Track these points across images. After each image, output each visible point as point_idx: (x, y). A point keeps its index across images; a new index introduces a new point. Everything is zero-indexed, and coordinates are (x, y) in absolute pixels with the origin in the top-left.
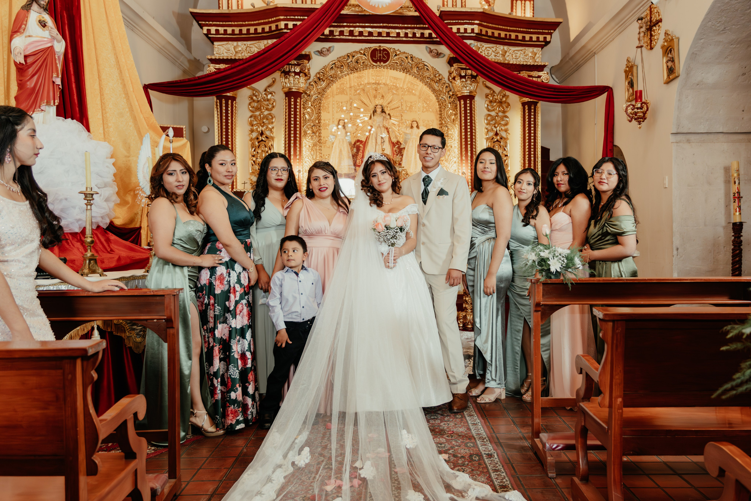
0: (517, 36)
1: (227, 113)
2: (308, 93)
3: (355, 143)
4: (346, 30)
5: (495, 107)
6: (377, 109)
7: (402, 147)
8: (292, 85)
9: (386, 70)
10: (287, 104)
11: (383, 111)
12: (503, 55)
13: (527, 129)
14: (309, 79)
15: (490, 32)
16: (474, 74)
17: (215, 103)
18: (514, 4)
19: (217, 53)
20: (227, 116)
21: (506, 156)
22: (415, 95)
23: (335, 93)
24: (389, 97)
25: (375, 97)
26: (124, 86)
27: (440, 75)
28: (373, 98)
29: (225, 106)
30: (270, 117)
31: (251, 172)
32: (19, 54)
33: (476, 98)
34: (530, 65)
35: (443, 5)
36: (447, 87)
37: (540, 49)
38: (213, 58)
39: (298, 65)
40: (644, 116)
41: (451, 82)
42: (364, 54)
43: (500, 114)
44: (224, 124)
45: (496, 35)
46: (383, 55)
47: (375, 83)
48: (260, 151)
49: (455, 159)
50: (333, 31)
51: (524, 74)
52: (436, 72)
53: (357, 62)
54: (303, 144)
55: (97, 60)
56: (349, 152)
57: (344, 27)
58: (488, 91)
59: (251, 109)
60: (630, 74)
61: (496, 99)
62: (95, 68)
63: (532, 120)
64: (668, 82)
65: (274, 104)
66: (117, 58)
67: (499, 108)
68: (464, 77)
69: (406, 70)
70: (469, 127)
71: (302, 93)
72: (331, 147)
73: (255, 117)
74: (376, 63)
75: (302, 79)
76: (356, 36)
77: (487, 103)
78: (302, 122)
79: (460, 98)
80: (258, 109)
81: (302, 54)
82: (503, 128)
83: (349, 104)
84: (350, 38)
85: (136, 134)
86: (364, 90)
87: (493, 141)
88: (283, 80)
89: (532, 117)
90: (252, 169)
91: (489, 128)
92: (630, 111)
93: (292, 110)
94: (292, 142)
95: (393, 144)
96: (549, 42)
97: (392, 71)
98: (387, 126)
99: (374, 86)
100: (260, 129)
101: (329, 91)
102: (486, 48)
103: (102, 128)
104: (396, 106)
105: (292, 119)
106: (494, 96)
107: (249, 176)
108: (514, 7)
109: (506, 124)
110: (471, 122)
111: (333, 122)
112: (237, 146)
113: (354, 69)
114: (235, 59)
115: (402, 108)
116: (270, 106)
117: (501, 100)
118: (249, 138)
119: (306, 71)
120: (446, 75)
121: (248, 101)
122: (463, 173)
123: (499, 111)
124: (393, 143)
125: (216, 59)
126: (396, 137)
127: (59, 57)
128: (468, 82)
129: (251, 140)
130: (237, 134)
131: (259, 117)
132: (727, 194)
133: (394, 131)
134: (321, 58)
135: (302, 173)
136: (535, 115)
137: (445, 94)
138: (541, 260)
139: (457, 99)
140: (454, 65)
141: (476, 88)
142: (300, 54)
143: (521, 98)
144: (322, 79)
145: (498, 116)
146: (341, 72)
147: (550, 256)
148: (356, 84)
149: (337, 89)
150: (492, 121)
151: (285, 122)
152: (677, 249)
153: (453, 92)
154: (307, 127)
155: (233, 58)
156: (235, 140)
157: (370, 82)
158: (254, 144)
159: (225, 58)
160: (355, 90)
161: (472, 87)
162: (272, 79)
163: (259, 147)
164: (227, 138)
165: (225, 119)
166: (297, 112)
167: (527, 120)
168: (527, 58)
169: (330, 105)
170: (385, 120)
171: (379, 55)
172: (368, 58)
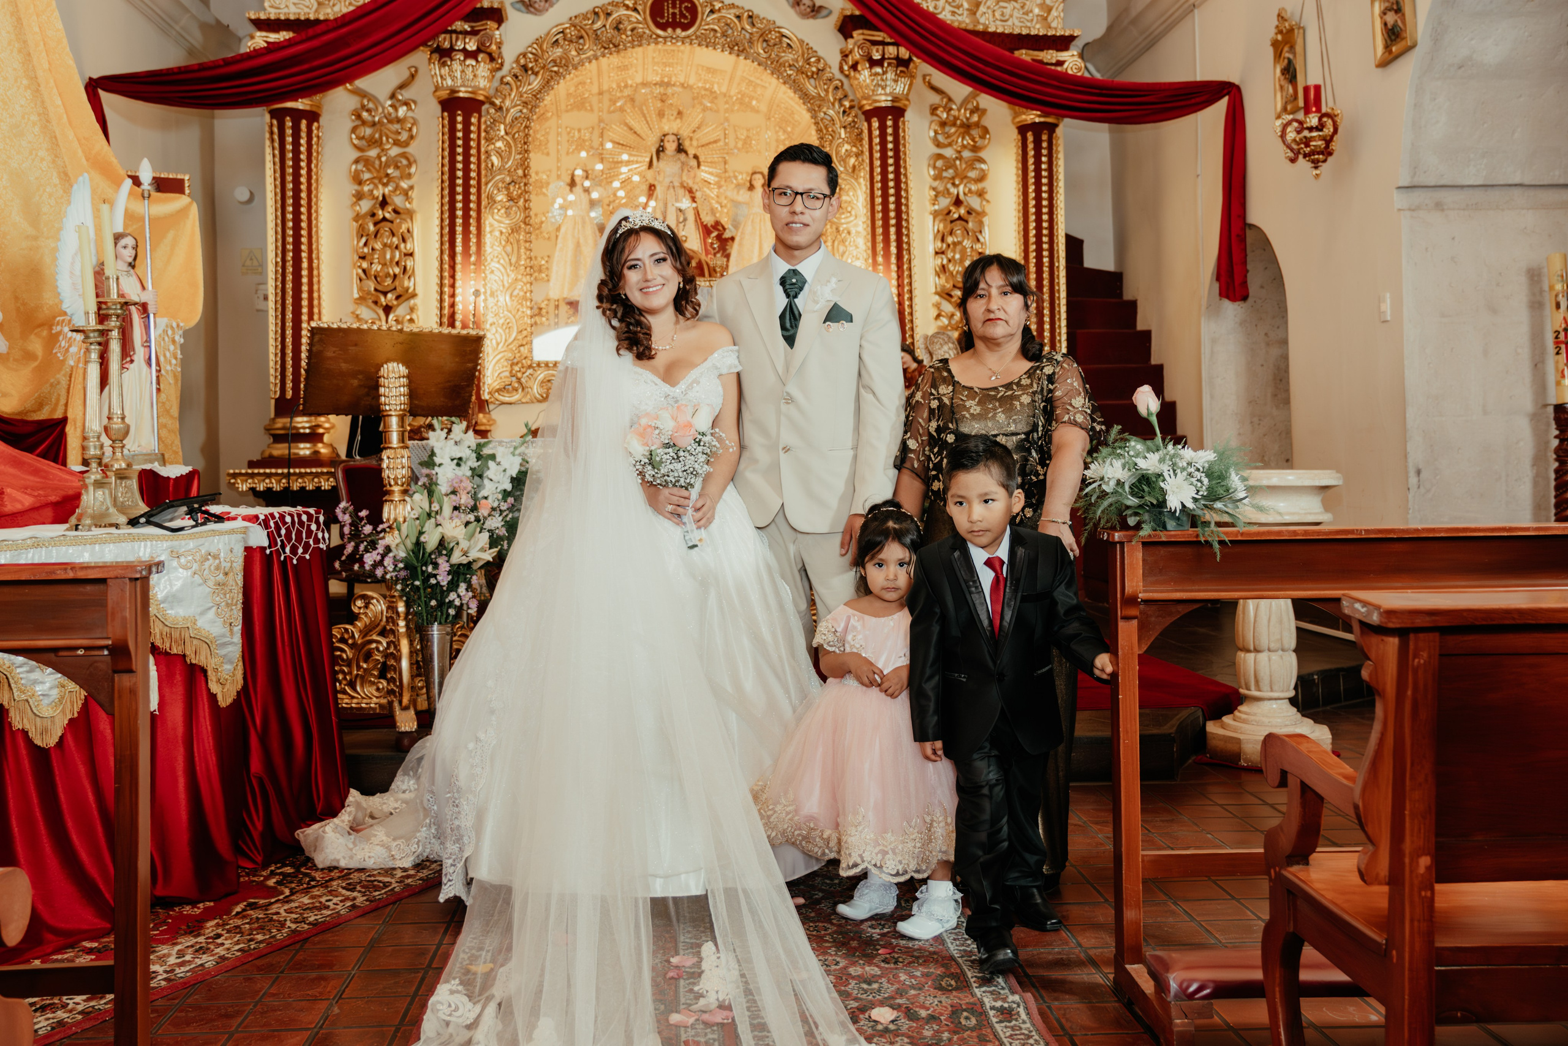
1: (296, 152)
2: (498, 102)
5: (954, 138)
6: (667, 145)
7: (727, 235)
8: (459, 82)
9: (688, 47)
10: (446, 130)
11: (681, 150)
12: (973, 12)
13: (1032, 188)
14: (500, 69)
16: (904, 53)
17: (267, 128)
19: (272, 7)
20: (296, 160)
22: (757, 111)
23: (563, 106)
24: (695, 117)
25: (661, 114)
27: (818, 60)
28: (655, 118)
29: (293, 135)
30: (405, 162)
31: (356, 296)
33: (909, 115)
34: (1036, 35)
36: (836, 88)
38: (263, 16)
39: (474, 33)
40: (1327, 146)
41: (847, 76)
42: (635, 10)
43: (966, 154)
44: (289, 178)
46: (680, 11)
47: (661, 84)
48: (378, 246)
51: (1024, 55)
52: (808, 53)
53: (617, 28)
54: (488, 229)
58: (935, 99)
59: (356, 142)
60: (1286, 49)
61: (956, 118)
63: (1044, 166)
64: (1383, 64)
65: (414, 130)
67: (963, 138)
68: (879, 63)
69: (737, 48)
70: (891, 184)
71: (482, 103)
72: (553, 238)
73: (367, 162)
74: (664, 28)
75: (483, 70)
77: (935, 126)
78: (483, 172)
79: (868, 115)
80: (373, 142)
81: (482, 8)
82: (974, 188)
83: (595, 132)
86: (632, 100)
87: (949, 218)
88: (436, 69)
89: (1044, 159)
90: (360, 289)
91: (941, 188)
92: (1291, 135)
93: (460, 142)
94: (459, 221)
95: (706, 230)
97: (704, 49)
98: (690, 185)
99: (658, 90)
100: (379, 193)
101: (548, 99)
104: (713, 137)
105: (460, 166)
106: (951, 109)
107: (351, 307)
109: (982, 178)
110: (897, 172)
112: (322, 234)
113: (611, 46)
114: (317, 21)
115: (726, 144)
116: (404, 136)
117: (968, 119)
118: (351, 215)
119: (494, 47)
120: (833, 59)
121: (349, 123)
123: (964, 147)
124: (706, 227)
125: (269, 20)
126: (713, 211)
129: (357, 218)
130: (322, 204)
131: (377, 162)
132: (1536, 336)
133: (706, 198)
134: (529, 18)
135: (482, 297)
136: (1050, 156)
137: (833, 104)
138: (1139, 481)
139: (863, 117)
140: (855, 34)
141: (909, 90)
142: (479, 6)
143: (1016, 115)
144: (532, 68)
145: (960, 158)
146: (579, 51)
147: (1165, 468)
148: (614, 86)
149: (569, 95)
150: (946, 170)
151: (443, 174)
152: (1419, 472)
153: (852, 101)
154: (496, 186)
155: (312, 17)
156: (317, 219)
157: (649, 79)
158: (363, 229)
159: (292, 17)
160: (610, 100)
161: (900, 88)
162: (409, 68)
163: (376, 236)
164: (297, 213)
165: (292, 167)
166: (470, 147)
167: (1032, 168)
168: (1029, 18)
169: (552, 138)
170: (686, 171)
171: (671, 11)
172: (645, 19)
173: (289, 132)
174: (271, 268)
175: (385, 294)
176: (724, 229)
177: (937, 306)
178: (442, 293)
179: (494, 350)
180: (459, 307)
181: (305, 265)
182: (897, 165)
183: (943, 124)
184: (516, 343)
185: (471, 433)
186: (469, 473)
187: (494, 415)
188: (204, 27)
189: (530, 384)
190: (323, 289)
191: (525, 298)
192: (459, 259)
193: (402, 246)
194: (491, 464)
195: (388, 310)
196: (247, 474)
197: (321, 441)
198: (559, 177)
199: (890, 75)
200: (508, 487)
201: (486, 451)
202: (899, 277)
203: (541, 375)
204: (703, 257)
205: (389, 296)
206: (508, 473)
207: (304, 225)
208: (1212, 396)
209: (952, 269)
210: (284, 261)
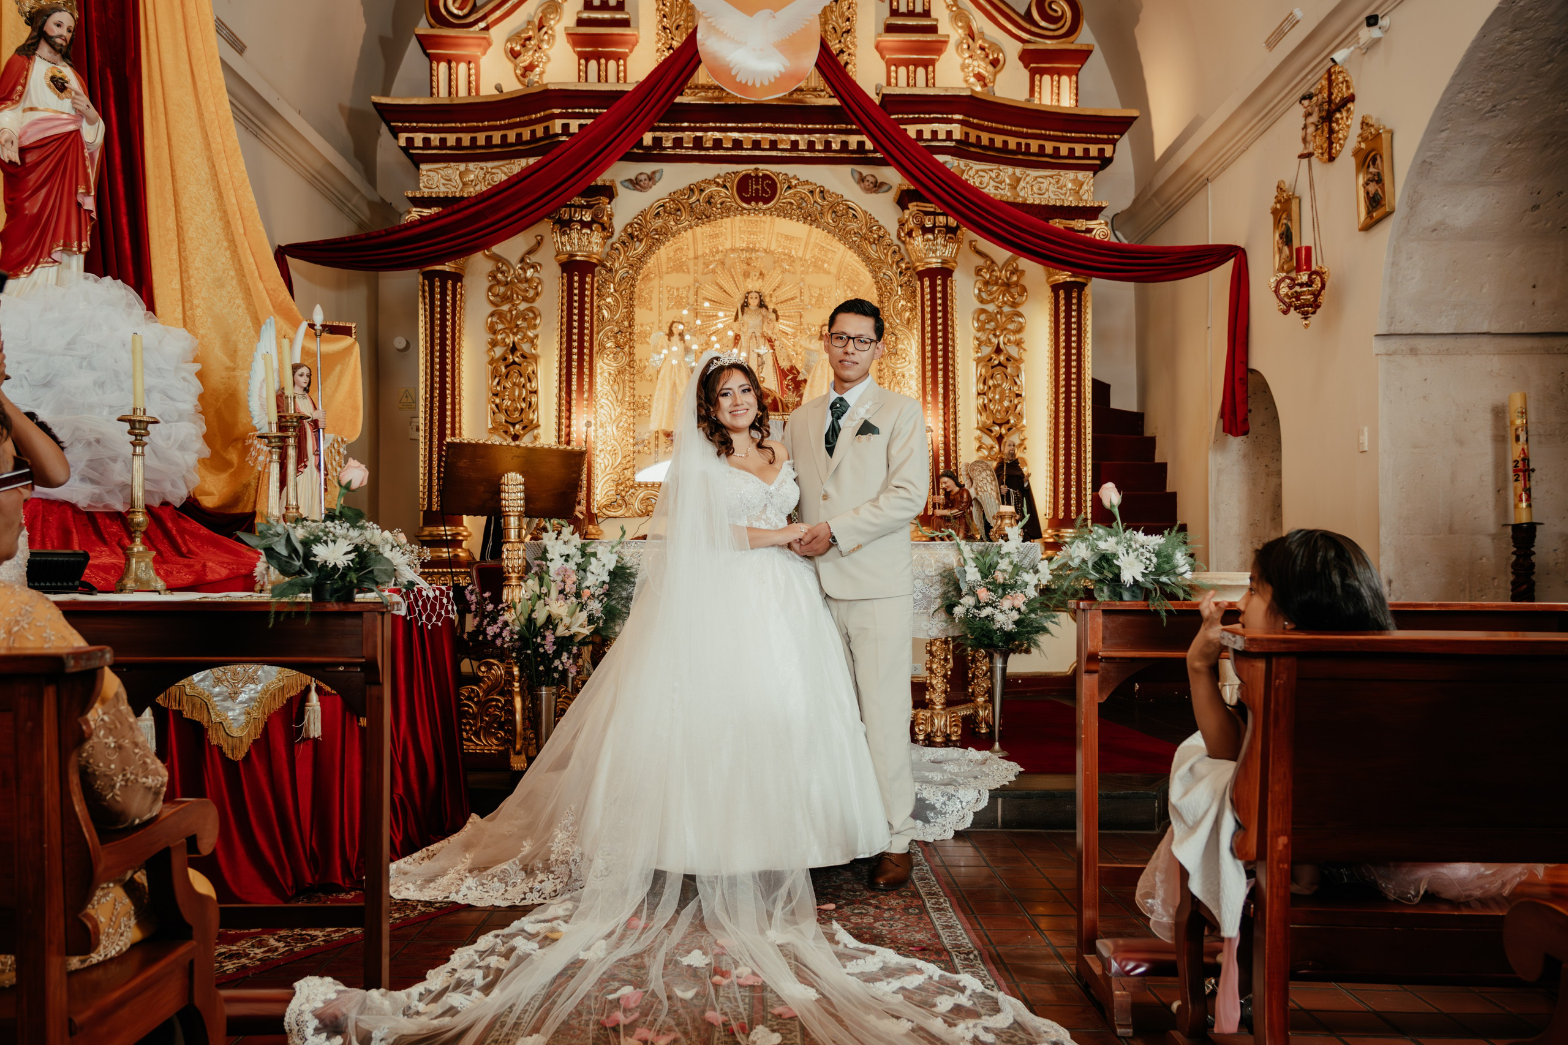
0: (1042, 147)
1: (443, 306)
2: (608, 264)
4: (688, 136)
5: (996, 295)
6: (750, 301)
7: (800, 378)
8: (577, 248)
9: (768, 218)
10: (565, 287)
11: (762, 305)
12: (1014, 187)
13: (1062, 338)
14: (611, 236)
15: (985, 138)
16: (952, 222)
17: (419, 287)
18: (1037, 83)
19: (425, 186)
20: (442, 313)
21: (1018, 395)
22: (829, 273)
23: (665, 269)
24: (775, 278)
25: (746, 275)
26: (227, 224)
27: (880, 229)
28: (741, 278)
29: (441, 293)
30: (531, 315)
31: (490, 426)
32: (9, 144)
33: (956, 275)
34: (1069, 207)
35: (889, 84)
36: (894, 252)
37: (1091, 174)
38: (418, 195)
39: (589, 207)
40: (1316, 300)
41: (904, 242)
42: (725, 186)
43: (1006, 309)
44: (437, 329)
45: (998, 144)
46: (763, 187)
47: (747, 249)
48: (508, 385)
50: (660, 139)
51: (1057, 224)
52: (871, 222)
53: (709, 202)
54: (599, 371)
55: (173, 170)
57: (684, 129)
58: (980, 261)
59: (492, 298)
60: (1285, 216)
61: (998, 278)
62: (169, 186)
63: (1073, 320)
64: (1366, 228)
65: (540, 288)
66: (214, 166)
67: (1004, 296)
68: (931, 230)
69: (810, 218)
70: (940, 334)
72: (654, 379)
73: (500, 315)
74: (749, 203)
75: (596, 237)
76: (708, 149)
77: (979, 285)
78: (595, 323)
79: (921, 275)
80: (506, 299)
81: (596, 185)
82: (1012, 338)
83: (693, 290)
84: (696, 152)
85: (249, 323)
86: (723, 263)
87: (990, 365)
88: (557, 237)
89: (1074, 313)
90: (494, 421)
91: (984, 338)
92: (1284, 290)
93: (576, 298)
94: (575, 364)
95: (782, 373)
96: (1110, 160)
97: (783, 219)
98: (770, 335)
99: (744, 255)
100: (510, 340)
101: (652, 261)
102: (977, 172)
103: (179, 309)
104: (790, 295)
105: (576, 317)
106: (994, 270)
108: (1037, 89)
109: (1019, 330)
110: (945, 324)
112: (463, 375)
113: (703, 217)
114: (462, 197)
115: (802, 301)
116: (531, 293)
117: (1008, 279)
118: (487, 359)
119: (606, 219)
120: (892, 227)
121: (486, 283)
123: (1004, 303)
124: (783, 370)
125: (422, 197)
126: (789, 357)
127: (91, 155)
128: (939, 241)
129: (492, 361)
130: (463, 350)
131: (509, 316)
132: (1499, 465)
133: (784, 346)
134: (636, 194)
135: (593, 428)
136: (1079, 311)
137: (891, 266)
138: (1100, 559)
139: (916, 277)
140: (910, 206)
141: (957, 253)
142: (593, 183)
143: (1050, 275)
144: (637, 236)
145: (1001, 313)
146: (677, 222)
147: (1121, 550)
148: (707, 251)
149: (669, 259)
150: (988, 323)
151: (561, 324)
152: (1390, 582)
153: (908, 263)
154: (606, 335)
155: (457, 195)
156: (459, 362)
157: (737, 246)
158: (497, 370)
159: (441, 195)
160: (704, 263)
161: (948, 252)
162: (536, 236)
163: (507, 377)
164: (443, 357)
165: (440, 319)
166: (585, 302)
167: (1063, 321)
168: (1063, 192)
169: (655, 295)
170: (766, 323)
171: (755, 188)
172: (732, 194)
173: (438, 290)
174: (422, 402)
175: (514, 425)
176: (798, 373)
177: (979, 439)
178: (559, 424)
179: (603, 472)
180: (574, 436)
181: (449, 400)
182: (945, 318)
184: (621, 467)
185: (577, 535)
186: (575, 567)
187: (602, 527)
188: (371, 204)
189: (632, 501)
190: (464, 421)
191: (628, 429)
192: (574, 395)
193: (528, 385)
194: (593, 560)
195: (516, 437)
197: (461, 547)
198: (660, 328)
200: (607, 579)
201: (589, 550)
202: (945, 413)
203: (642, 494)
204: (778, 395)
205: (517, 426)
206: (607, 568)
207: (449, 367)
208: (1217, 520)
209: (992, 407)
210: (432, 397)
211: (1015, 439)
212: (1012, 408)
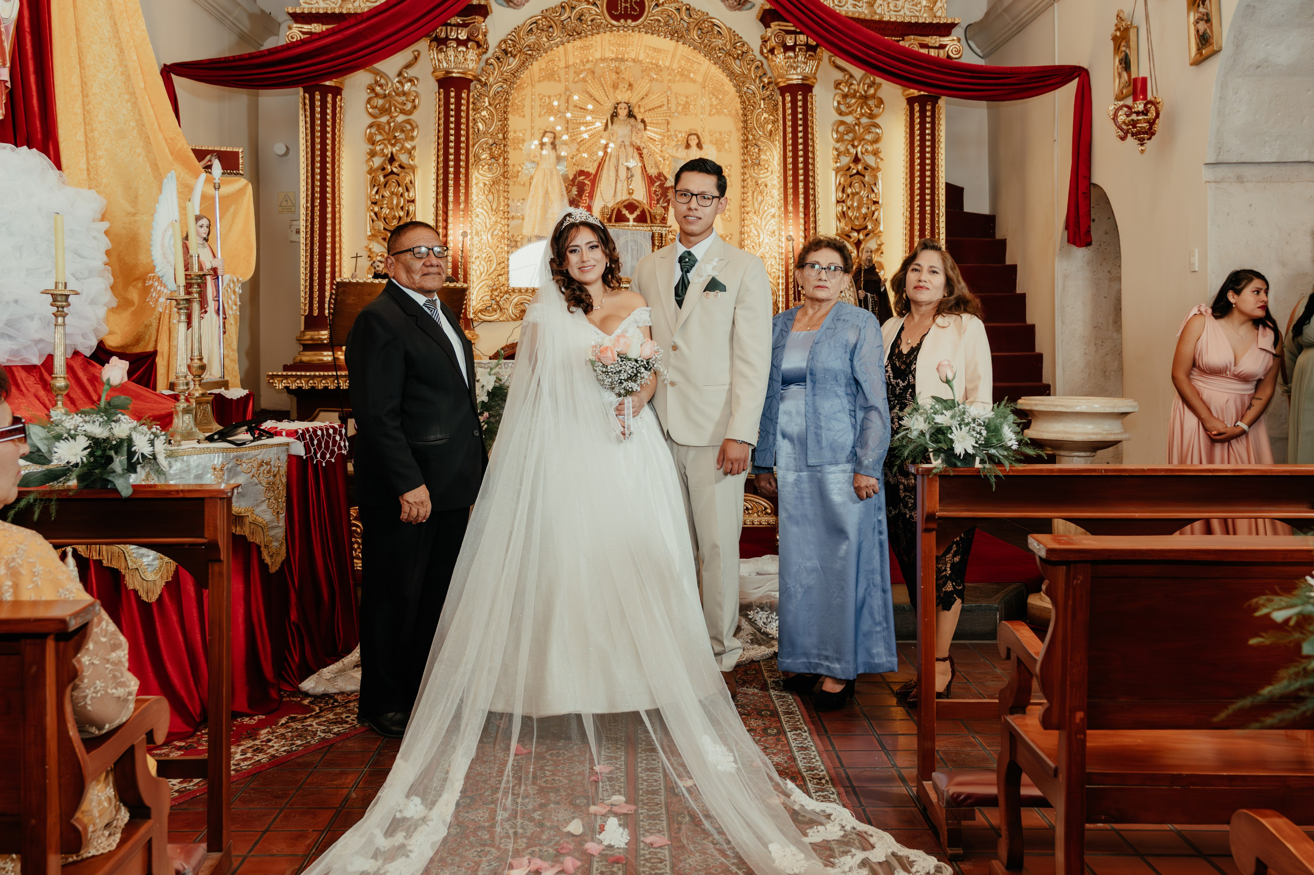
1: (324, 119)
2: (483, 79)
3: (575, 177)
5: (854, 107)
6: (620, 111)
8: (453, 65)
9: (636, 34)
10: (442, 103)
11: (631, 115)
12: (871, 4)
13: (917, 149)
14: (485, 53)
16: (812, 41)
17: (301, 100)
19: (305, 3)
20: (324, 125)
21: (876, 203)
22: (695, 82)
23: (536, 78)
24: (642, 86)
25: (615, 87)
26: (128, 77)
27: (744, 45)
28: (611, 90)
29: (321, 106)
30: (409, 127)
31: (369, 234)
33: (816, 90)
34: (924, 23)
36: (757, 67)
38: (298, 10)
39: (465, 25)
40: (1151, 128)
41: (766, 58)
42: (594, 4)
43: (864, 120)
44: (318, 140)
46: (631, 5)
47: (616, 59)
48: (387, 194)
49: (773, 211)
51: (911, 43)
52: (736, 40)
53: (580, 19)
54: (474, 182)
55: (77, 30)
56: (562, 195)
58: (839, 75)
59: (370, 110)
60: (1123, 44)
61: (856, 92)
62: (74, 44)
63: (927, 132)
64: (1197, 63)
65: (417, 101)
66: (116, 24)
67: (862, 108)
68: (792, 48)
69: (676, 35)
70: (801, 147)
71: (471, 81)
72: (528, 184)
73: (379, 127)
74: (618, 20)
75: (472, 54)
77: (838, 98)
78: (471, 137)
79: (783, 90)
80: (384, 111)
81: (472, 5)
82: (870, 148)
83: (563, 99)
86: (593, 72)
87: (849, 173)
88: (434, 54)
89: (928, 125)
90: (373, 228)
91: (842, 149)
92: (1122, 118)
93: (452, 113)
94: (451, 176)
95: (650, 180)
97: (649, 36)
98: (639, 144)
99: (613, 64)
100: (388, 151)
101: (523, 76)
103: (84, 159)
104: (658, 103)
105: (452, 132)
106: (852, 84)
107: (365, 243)
109: (876, 140)
110: (805, 138)
111: (532, 135)
112: (343, 184)
113: (575, 34)
114: (341, 14)
115: (669, 109)
116: (409, 106)
117: (865, 92)
118: (366, 168)
119: (480, 36)
120: (755, 43)
121: (365, 95)
122: (789, 239)
123: (862, 115)
124: (650, 178)
125: (303, 13)
128: (800, 58)
129: (371, 171)
130: (343, 161)
131: (387, 127)
133: (651, 154)
134: (509, 11)
135: (469, 237)
136: (933, 123)
137: (755, 81)
138: (937, 431)
139: (778, 92)
140: (772, 25)
141: (816, 70)
142: (469, 3)
143: (904, 91)
144: (511, 52)
145: (858, 124)
146: (549, 38)
147: (954, 423)
148: (578, 61)
149: (541, 70)
150: (847, 134)
151: (439, 138)
153: (770, 78)
154: (481, 146)
155: (337, 11)
156: (339, 172)
157: (607, 56)
158: (376, 180)
159: (321, 11)
160: (575, 72)
161: (808, 68)
162: (413, 52)
163: (385, 186)
164: (323, 168)
165: (321, 131)
166: (461, 117)
167: (917, 132)
168: (918, 9)
169: (527, 103)
170: (634, 133)
171: (623, 5)
172: (602, 11)
173: (318, 103)
174: (303, 211)
179: (478, 278)
181: (329, 209)
182: (806, 132)
183: (845, 96)
184: (496, 273)
187: (478, 330)
188: (251, 16)
189: (506, 306)
190: (343, 228)
191: (503, 237)
192: (451, 206)
193: (406, 194)
196: (282, 376)
199: (801, 58)
202: (805, 223)
203: (516, 298)
204: (647, 207)
206: (485, 389)
207: (329, 178)
208: (1063, 322)
209: (850, 214)
210: (313, 206)
211: (872, 244)
212: (870, 215)
